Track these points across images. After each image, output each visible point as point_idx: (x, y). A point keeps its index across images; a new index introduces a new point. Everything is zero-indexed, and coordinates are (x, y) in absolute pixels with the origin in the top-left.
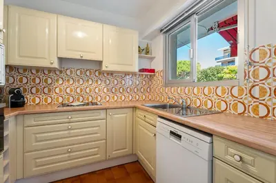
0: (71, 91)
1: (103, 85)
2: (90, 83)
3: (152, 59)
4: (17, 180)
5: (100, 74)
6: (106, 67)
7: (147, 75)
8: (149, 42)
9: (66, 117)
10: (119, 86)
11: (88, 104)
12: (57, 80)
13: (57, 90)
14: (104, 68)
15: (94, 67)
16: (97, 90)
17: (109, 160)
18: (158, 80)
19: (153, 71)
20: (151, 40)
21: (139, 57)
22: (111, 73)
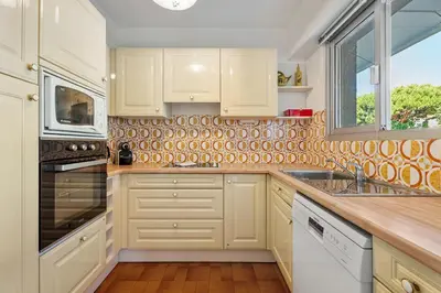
0: (183, 146)
1: (225, 138)
2: (208, 135)
3: (307, 91)
4: (122, 249)
5: (220, 121)
6: (226, 111)
7: (298, 121)
8: (301, 63)
9: (171, 180)
10: (248, 140)
11: (204, 165)
12: (167, 133)
13: (167, 145)
14: (223, 114)
15: (210, 113)
16: (216, 146)
17: (227, 249)
18: (318, 128)
19: (308, 113)
20: (306, 58)
21: (280, 91)
22: (237, 120)
